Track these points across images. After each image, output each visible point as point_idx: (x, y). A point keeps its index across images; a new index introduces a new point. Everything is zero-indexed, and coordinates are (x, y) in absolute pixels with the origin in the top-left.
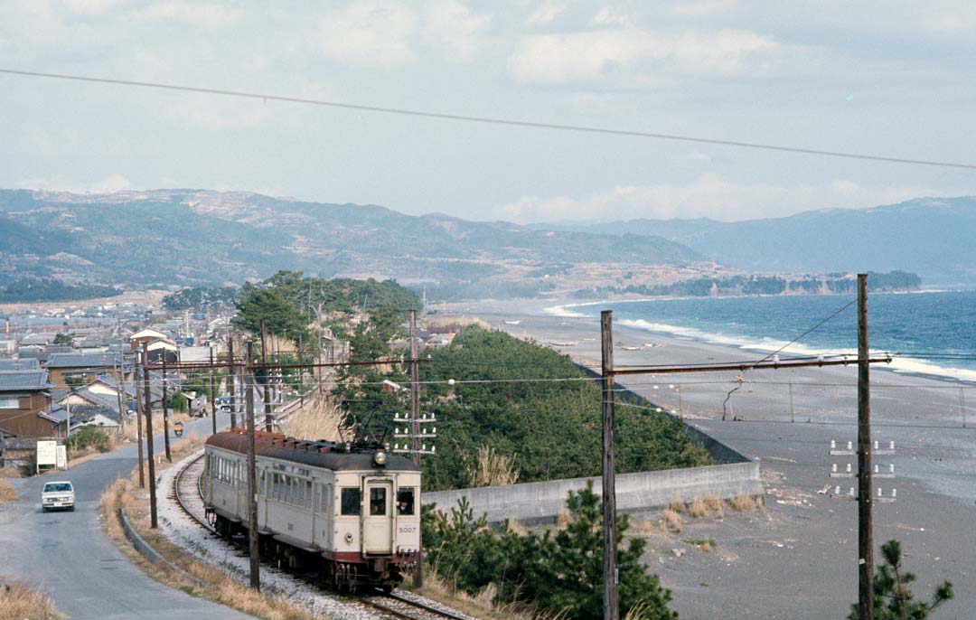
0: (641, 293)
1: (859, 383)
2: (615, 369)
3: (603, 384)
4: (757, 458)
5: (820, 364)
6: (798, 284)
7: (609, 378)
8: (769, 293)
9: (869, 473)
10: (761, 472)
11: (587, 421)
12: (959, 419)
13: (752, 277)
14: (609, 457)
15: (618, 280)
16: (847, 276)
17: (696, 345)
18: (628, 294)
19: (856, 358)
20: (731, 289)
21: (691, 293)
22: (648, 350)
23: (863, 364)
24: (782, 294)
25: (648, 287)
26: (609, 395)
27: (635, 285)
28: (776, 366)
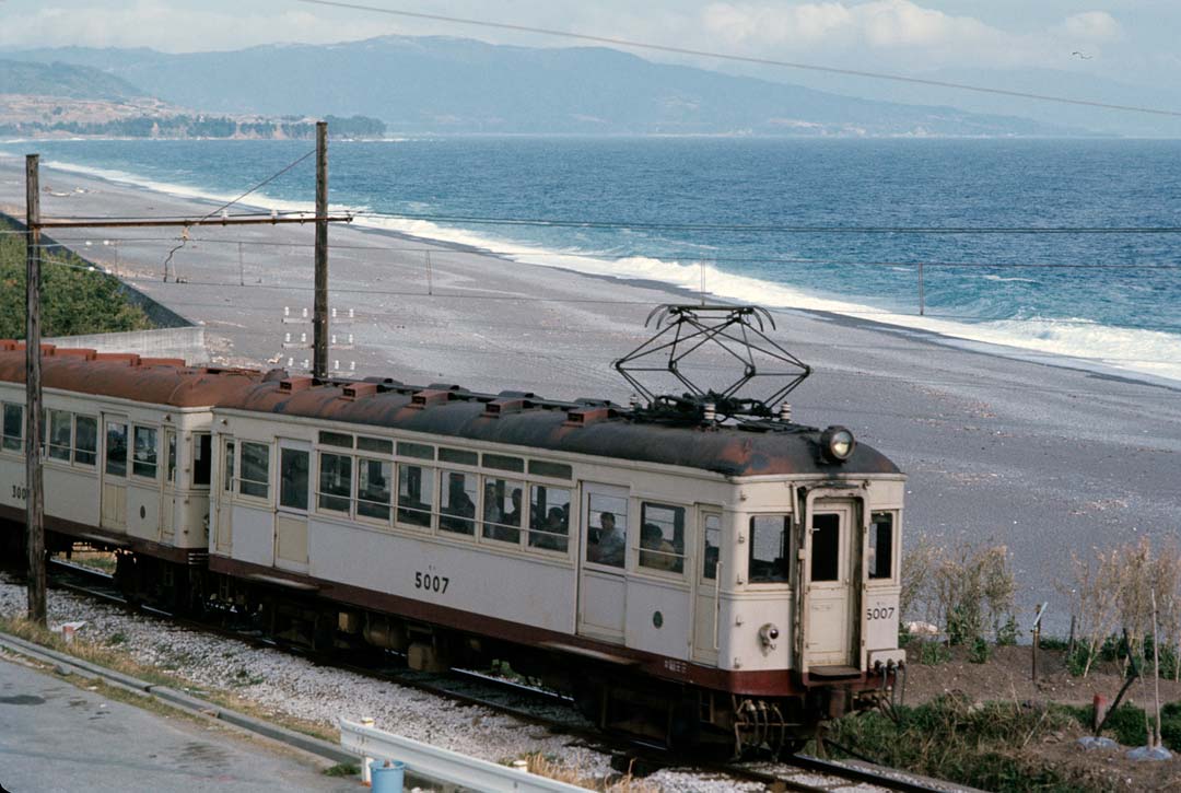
0: (72, 131)
1: (316, 244)
2: (42, 221)
3: (28, 238)
4: (201, 322)
5: (274, 221)
6: (250, 126)
7: (35, 231)
8: (217, 136)
9: (325, 344)
10: (205, 338)
11: (8, 276)
12: (425, 283)
13: (199, 117)
14: (34, 321)
15: (45, 116)
16: (305, 120)
17: (133, 192)
18: (57, 132)
19: (313, 216)
20: (175, 130)
21: (129, 133)
22: (79, 197)
23: (321, 222)
24: (232, 137)
25: (80, 125)
26: (35, 251)
27: (65, 122)
28: (224, 223)
